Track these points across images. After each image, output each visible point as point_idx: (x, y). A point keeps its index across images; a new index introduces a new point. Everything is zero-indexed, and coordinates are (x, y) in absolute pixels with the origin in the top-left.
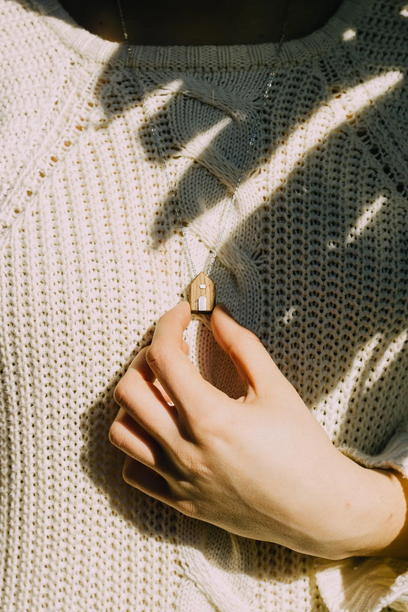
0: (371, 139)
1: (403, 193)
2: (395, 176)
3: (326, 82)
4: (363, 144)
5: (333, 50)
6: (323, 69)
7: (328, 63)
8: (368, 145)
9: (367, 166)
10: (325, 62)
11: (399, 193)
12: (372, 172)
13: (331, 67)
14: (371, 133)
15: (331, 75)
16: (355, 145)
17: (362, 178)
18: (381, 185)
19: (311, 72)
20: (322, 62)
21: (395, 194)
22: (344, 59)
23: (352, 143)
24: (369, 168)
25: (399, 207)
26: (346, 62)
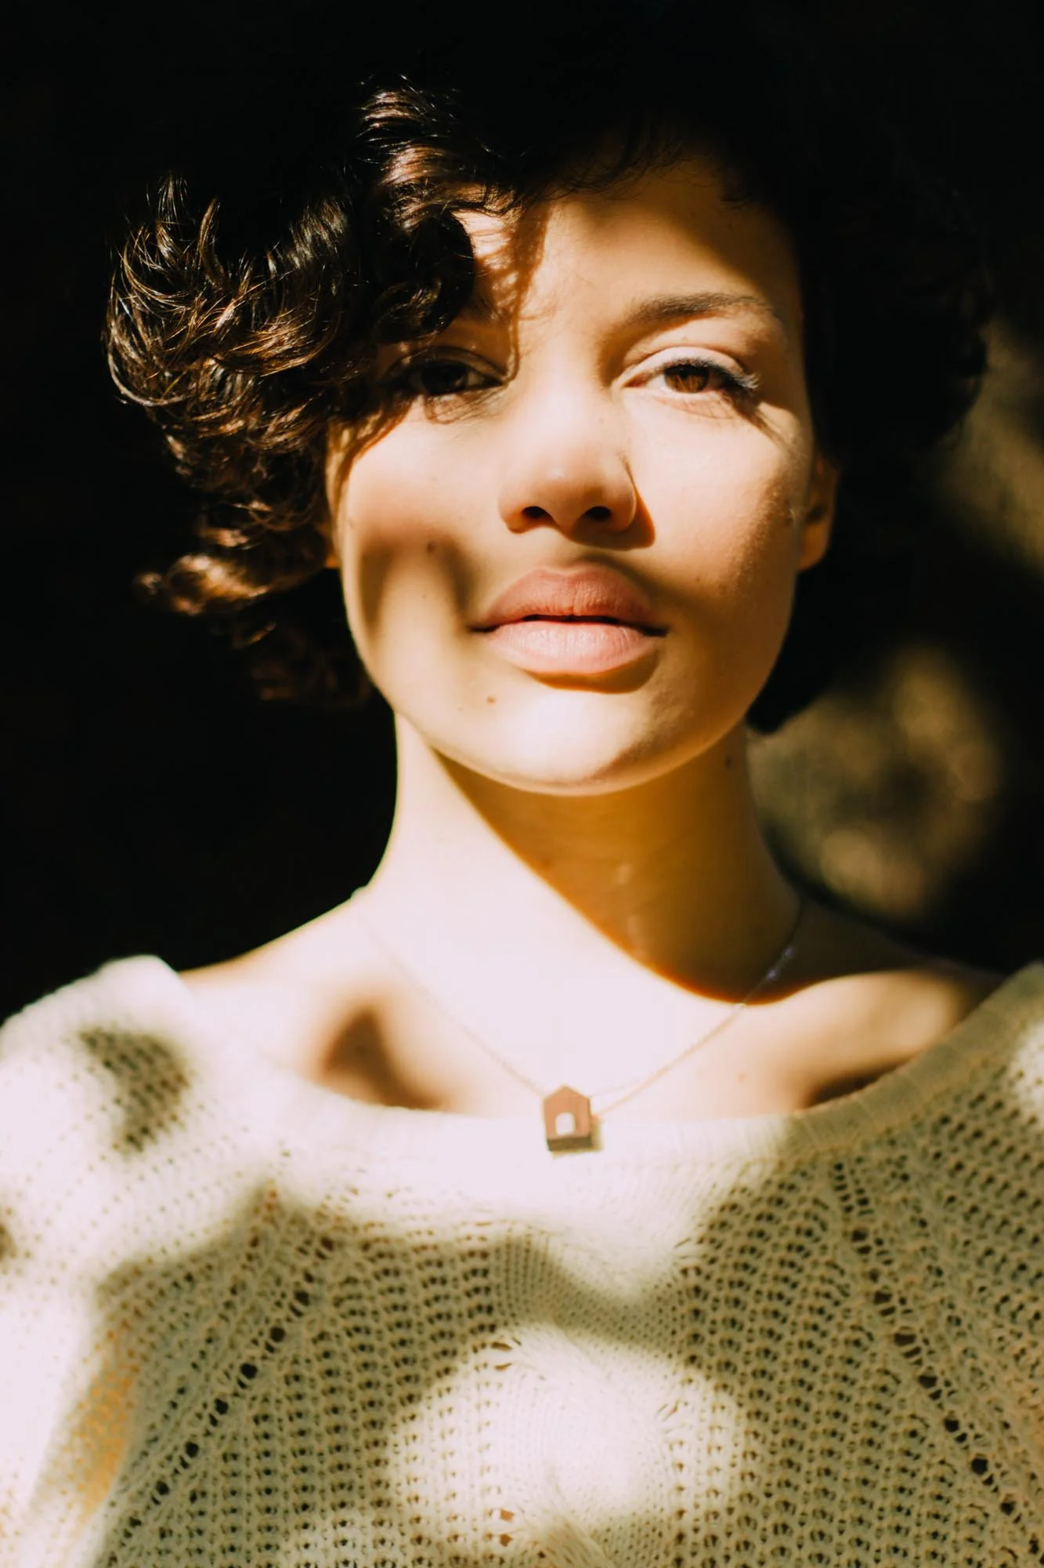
0: (923, 1354)
1: (985, 1476)
2: (970, 1440)
3: (839, 1213)
4: (904, 1361)
5: (866, 1147)
6: (839, 1183)
7: (852, 1172)
8: (915, 1366)
9: (907, 1412)
10: (846, 1171)
11: (974, 1476)
12: (916, 1425)
13: (857, 1182)
14: (926, 1341)
15: (853, 1201)
16: (885, 1362)
17: (894, 1436)
18: (934, 1455)
19: (809, 1189)
20: (839, 1167)
21: (964, 1478)
22: (891, 1168)
23: (879, 1357)
24: (913, 1417)
25: (972, 1506)
26: (893, 1175)
